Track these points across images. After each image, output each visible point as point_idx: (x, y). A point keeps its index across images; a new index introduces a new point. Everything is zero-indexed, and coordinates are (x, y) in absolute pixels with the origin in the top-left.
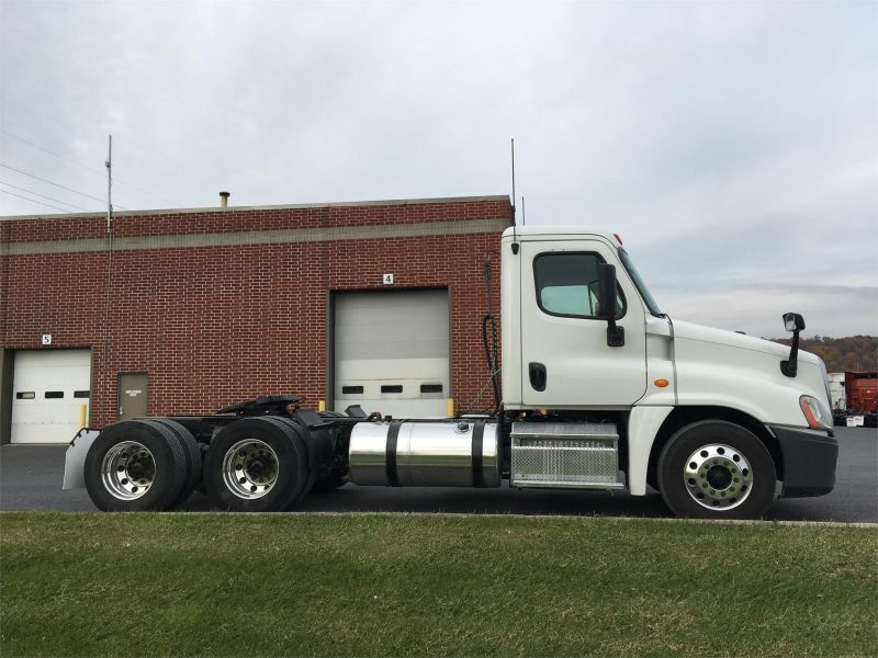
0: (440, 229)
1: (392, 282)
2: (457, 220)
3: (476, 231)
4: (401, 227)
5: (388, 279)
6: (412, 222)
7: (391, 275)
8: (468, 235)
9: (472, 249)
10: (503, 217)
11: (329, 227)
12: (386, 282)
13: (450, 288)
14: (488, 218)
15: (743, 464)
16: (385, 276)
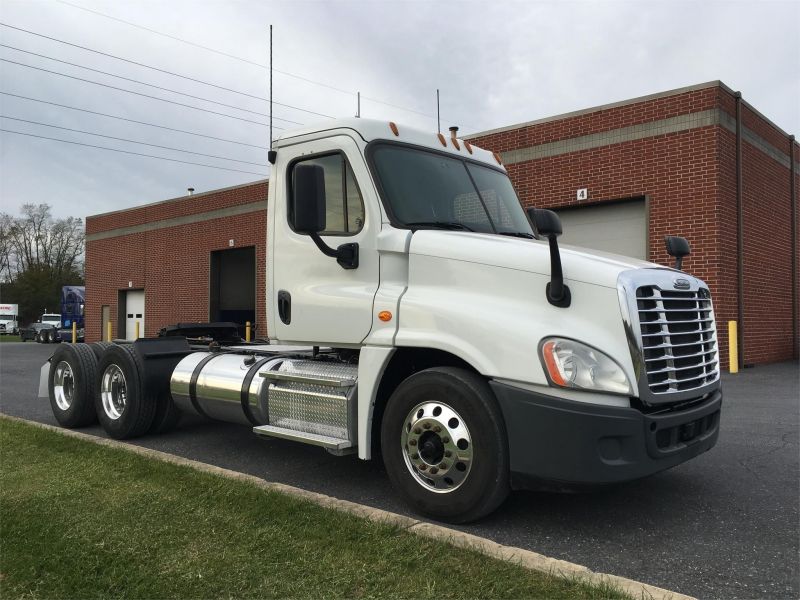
0: (637, 133)
1: (585, 197)
2: (656, 119)
3: (678, 128)
4: (596, 136)
5: (582, 195)
6: (607, 130)
7: (585, 190)
8: (668, 135)
9: (673, 151)
10: (711, 108)
11: (526, 147)
12: (579, 198)
13: (647, 198)
14: (692, 112)
15: (460, 433)
16: (579, 192)
